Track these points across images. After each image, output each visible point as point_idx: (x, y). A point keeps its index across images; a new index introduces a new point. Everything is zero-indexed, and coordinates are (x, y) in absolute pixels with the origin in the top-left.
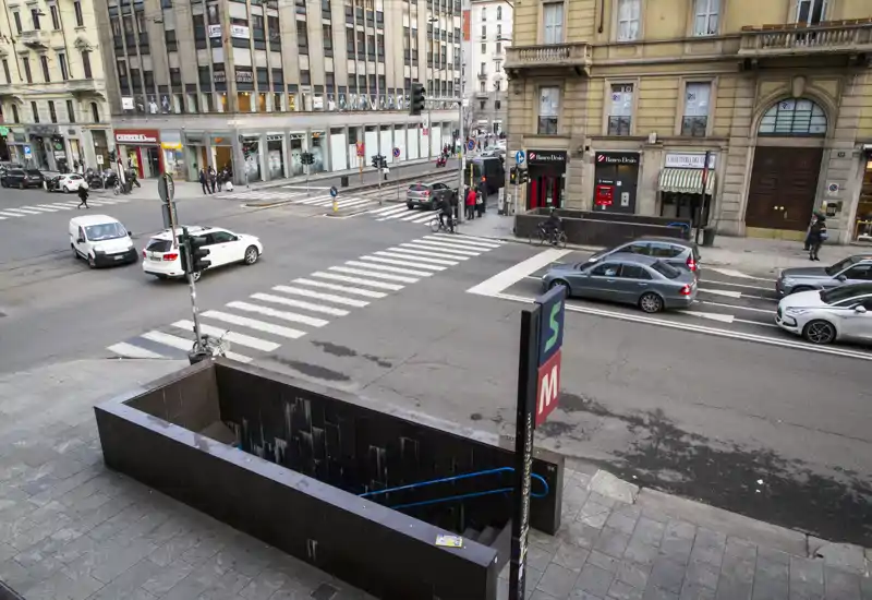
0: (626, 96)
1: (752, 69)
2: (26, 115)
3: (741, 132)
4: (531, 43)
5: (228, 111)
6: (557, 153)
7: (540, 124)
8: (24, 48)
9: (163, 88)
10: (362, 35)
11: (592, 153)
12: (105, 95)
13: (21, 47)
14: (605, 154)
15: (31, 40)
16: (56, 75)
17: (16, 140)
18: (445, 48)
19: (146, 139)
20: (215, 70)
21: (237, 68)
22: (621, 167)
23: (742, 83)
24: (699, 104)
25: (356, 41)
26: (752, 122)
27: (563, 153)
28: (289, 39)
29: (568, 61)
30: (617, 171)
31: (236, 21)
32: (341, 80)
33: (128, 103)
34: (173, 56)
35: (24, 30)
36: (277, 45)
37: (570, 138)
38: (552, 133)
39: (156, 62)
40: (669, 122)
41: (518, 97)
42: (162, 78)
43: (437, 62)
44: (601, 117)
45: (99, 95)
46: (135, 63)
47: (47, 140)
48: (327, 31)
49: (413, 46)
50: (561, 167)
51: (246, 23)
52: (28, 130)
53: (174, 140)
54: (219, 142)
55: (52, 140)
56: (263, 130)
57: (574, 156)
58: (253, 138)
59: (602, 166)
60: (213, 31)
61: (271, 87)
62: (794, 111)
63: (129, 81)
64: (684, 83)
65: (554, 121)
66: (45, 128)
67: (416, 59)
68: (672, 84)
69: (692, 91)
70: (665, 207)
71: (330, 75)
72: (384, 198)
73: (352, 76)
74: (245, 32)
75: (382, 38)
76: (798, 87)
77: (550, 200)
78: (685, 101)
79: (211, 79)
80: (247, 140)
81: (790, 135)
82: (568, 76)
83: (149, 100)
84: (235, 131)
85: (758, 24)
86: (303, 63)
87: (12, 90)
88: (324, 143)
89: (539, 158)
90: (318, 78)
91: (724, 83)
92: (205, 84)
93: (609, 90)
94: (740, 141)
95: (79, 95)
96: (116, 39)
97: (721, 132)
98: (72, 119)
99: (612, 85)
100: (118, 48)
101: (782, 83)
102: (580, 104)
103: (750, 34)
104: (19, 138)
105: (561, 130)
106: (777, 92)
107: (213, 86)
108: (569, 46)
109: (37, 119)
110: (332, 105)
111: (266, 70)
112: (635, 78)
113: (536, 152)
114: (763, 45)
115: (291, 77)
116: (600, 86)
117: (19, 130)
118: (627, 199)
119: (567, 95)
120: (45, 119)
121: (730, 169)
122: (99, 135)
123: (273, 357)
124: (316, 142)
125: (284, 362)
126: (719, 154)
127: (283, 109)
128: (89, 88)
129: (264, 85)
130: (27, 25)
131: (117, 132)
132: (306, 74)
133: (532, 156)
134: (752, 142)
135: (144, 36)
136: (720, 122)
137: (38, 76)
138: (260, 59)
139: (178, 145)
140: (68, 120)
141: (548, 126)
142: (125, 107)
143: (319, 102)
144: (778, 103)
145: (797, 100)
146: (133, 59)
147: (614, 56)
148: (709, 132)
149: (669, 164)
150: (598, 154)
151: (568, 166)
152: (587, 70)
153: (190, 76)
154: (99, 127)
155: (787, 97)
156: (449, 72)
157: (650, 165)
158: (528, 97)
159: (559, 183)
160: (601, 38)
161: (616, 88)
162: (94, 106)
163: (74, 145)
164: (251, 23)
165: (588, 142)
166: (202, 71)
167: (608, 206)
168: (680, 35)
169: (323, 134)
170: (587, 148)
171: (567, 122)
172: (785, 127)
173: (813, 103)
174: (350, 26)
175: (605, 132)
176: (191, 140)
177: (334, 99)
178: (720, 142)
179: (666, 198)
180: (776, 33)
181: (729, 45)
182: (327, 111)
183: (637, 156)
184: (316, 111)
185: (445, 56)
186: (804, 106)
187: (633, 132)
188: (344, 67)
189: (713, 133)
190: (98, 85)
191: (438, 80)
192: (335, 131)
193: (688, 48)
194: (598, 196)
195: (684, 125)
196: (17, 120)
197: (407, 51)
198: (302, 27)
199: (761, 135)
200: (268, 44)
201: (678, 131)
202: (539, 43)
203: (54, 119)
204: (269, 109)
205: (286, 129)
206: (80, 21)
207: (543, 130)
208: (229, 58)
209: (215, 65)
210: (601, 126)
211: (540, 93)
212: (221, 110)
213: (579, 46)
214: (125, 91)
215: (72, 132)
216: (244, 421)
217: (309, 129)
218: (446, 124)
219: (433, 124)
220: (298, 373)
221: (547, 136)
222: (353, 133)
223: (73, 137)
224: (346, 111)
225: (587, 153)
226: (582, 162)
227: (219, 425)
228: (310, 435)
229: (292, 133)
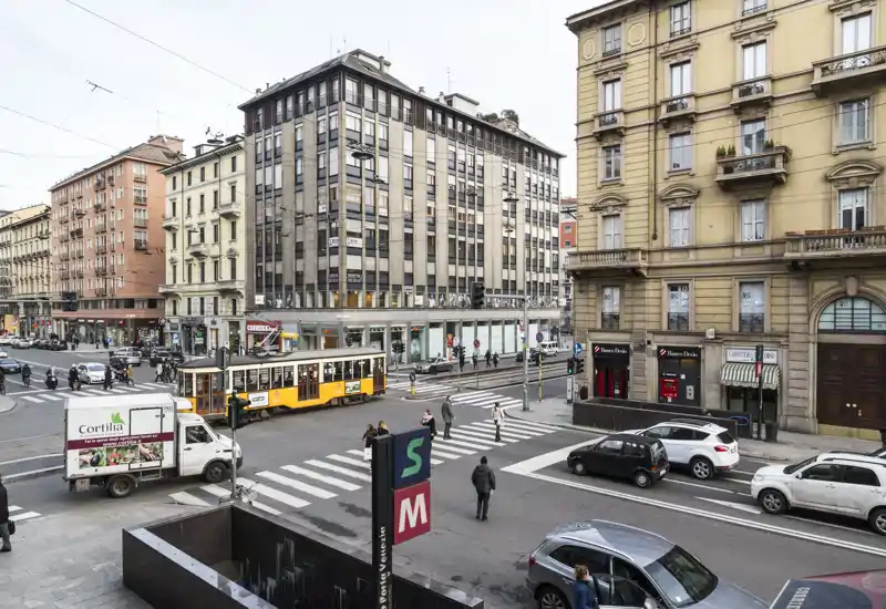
0: (683, 295)
1: (803, 271)
2: (182, 309)
3: (800, 329)
4: (593, 249)
5: (338, 307)
6: (620, 347)
7: (603, 320)
8: (191, 257)
9: (289, 288)
10: (463, 244)
11: (654, 347)
12: (243, 292)
13: (188, 256)
14: (667, 348)
15: (197, 249)
16: (209, 277)
17: (171, 329)
18: (543, 254)
19: (270, 329)
20: (331, 273)
21: (349, 271)
22: (683, 361)
23: (793, 283)
24: (754, 302)
25: (458, 248)
26: (809, 320)
27: (627, 347)
28: (396, 248)
29: (625, 264)
30: (680, 365)
31: (350, 234)
32: (442, 281)
33: (260, 299)
34: (300, 262)
35: (193, 243)
36: (385, 253)
37: (631, 333)
38: (615, 328)
39: (284, 268)
40: (726, 319)
41: (581, 295)
42: (289, 279)
43: (535, 266)
44: (660, 314)
45: (239, 293)
46: (270, 267)
47: (194, 329)
48: (431, 241)
49: (511, 252)
50: (625, 359)
51: (360, 236)
52: (182, 320)
53: (292, 331)
54: (328, 333)
55: (198, 329)
56: (366, 323)
57: (636, 349)
58: (358, 330)
59: (666, 360)
60: (332, 242)
61: (378, 286)
62: (853, 309)
63: (264, 282)
64: (737, 284)
65: (615, 317)
66: (194, 319)
67: (514, 264)
68: (726, 284)
69: (746, 289)
70: (732, 401)
71: (432, 278)
72: (465, 386)
73: (452, 279)
74: (359, 243)
75: (481, 246)
76: (852, 287)
77: (617, 392)
78: (740, 301)
79: (328, 280)
80: (351, 330)
81: (853, 332)
82: (627, 276)
83: (277, 297)
84: (341, 323)
85: (801, 230)
86: (408, 267)
87: (175, 289)
88: (423, 336)
89: (604, 350)
90: (421, 280)
91: (776, 282)
92: (322, 283)
93: (666, 289)
94: (802, 338)
95: (224, 293)
96: (259, 249)
97: (782, 329)
98: (216, 313)
99: (669, 285)
100: (259, 255)
101: (835, 283)
102: (641, 302)
103: (793, 238)
104: (174, 328)
105: (624, 325)
106: (833, 291)
107: (328, 286)
108: (624, 251)
109: (189, 312)
110: (432, 303)
111: (374, 273)
112: (690, 278)
113: (600, 345)
114: (807, 249)
115: (396, 278)
116: (656, 285)
117: (175, 320)
118: (692, 392)
119: (627, 294)
120: (196, 312)
121: (794, 365)
122: (235, 325)
124: (415, 335)
126: (780, 350)
127: (387, 306)
128: (231, 287)
129: (371, 286)
130: (195, 238)
131: (248, 323)
132: (409, 278)
133: (597, 349)
134: (812, 339)
135: (279, 247)
136: (777, 319)
137: (196, 278)
138: (370, 263)
139: (294, 335)
140: (213, 313)
141: (611, 322)
142: (257, 303)
143: (420, 300)
144: (835, 301)
145: (853, 299)
146: (269, 265)
147: (668, 259)
148: (767, 328)
149: (730, 359)
150: (659, 348)
151: (631, 359)
152: (645, 273)
153: (311, 278)
154: (235, 319)
155: (842, 296)
156: (547, 275)
157: (711, 359)
158: (592, 295)
159: (625, 375)
160: (656, 244)
161: (673, 288)
162: (234, 301)
163: (214, 333)
164: (364, 236)
165: (649, 337)
166: (321, 273)
167: (673, 398)
168: (729, 241)
169: (422, 327)
170: (649, 343)
171: (628, 317)
172: (845, 323)
173: (871, 302)
174: (453, 236)
175: (665, 327)
176: (305, 331)
177: (434, 297)
178: (780, 338)
179: (731, 392)
180: (820, 239)
181: (777, 249)
182: (426, 307)
183: (697, 351)
184: (417, 307)
185: (542, 261)
186: (861, 305)
187: (692, 328)
188: (444, 270)
189: (772, 329)
190: (240, 286)
191: (535, 282)
192: (434, 325)
193: (738, 252)
194: (663, 389)
195: (742, 322)
196: (175, 313)
197: (505, 258)
198: (409, 238)
199: (821, 332)
200: (378, 251)
201: (736, 328)
202: (599, 249)
203: (202, 312)
204: (374, 305)
205: (389, 322)
206: (234, 236)
207: (607, 325)
208: (342, 263)
209: (331, 269)
210: (660, 322)
211: (603, 292)
212: (332, 305)
213: (634, 251)
214: (259, 291)
215: (214, 323)
216: (248, 561)
217: (409, 323)
218: (543, 322)
219: (531, 322)
220: (314, 527)
221: (611, 330)
222: (450, 328)
223: (213, 327)
224: (445, 308)
225: (649, 346)
226: (644, 354)
227: (228, 564)
228: (293, 575)
229: (393, 326)
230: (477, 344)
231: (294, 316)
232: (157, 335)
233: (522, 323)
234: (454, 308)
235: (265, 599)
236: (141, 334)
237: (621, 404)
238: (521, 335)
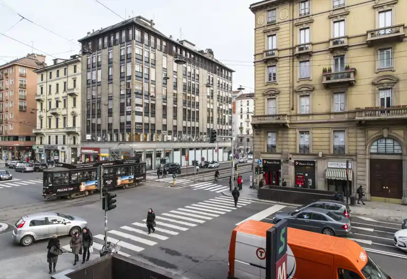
0: (306, 136)
1: (363, 125)
2: (45, 141)
3: (362, 152)
4: (263, 114)
5: (131, 141)
6: (276, 161)
7: (268, 148)
8: (51, 115)
9: (104, 131)
10: (189, 111)
11: (293, 161)
12: (79, 133)
13: (49, 114)
14: (298, 161)
15: (54, 111)
16: (61, 125)
17: (39, 151)
18: (225, 116)
19: (94, 152)
20: (127, 124)
21: (136, 123)
22: (306, 167)
23: (359, 131)
24: (340, 140)
25: (187, 113)
26: (366, 148)
27: (279, 161)
28: (159, 112)
29: (279, 121)
30: (306, 169)
31: (137, 105)
32: (180, 129)
33: (89, 137)
34: (110, 118)
35: (52, 108)
36: (153, 115)
37: (281, 154)
38: (274, 152)
39: (103, 121)
40: (327, 148)
41: (257, 136)
42: (104, 127)
43: (222, 122)
44: (296, 145)
45: (77, 134)
46: (94, 121)
47: (52, 152)
48: (175, 110)
49: (211, 116)
50: (279, 167)
51: (142, 106)
52: (45, 147)
53: (106, 153)
54: (125, 154)
55: (54, 151)
56: (144, 149)
57: (284, 162)
58: (140, 152)
59: (298, 167)
60: (128, 109)
61: (150, 131)
62: (385, 143)
63: (91, 128)
64: (332, 131)
65: (274, 147)
66: (52, 147)
67: (212, 121)
68: (327, 131)
69: (337, 134)
70: (330, 186)
71: (175, 127)
73: (185, 127)
74: (141, 109)
75: (198, 112)
76: (385, 133)
77: (274, 182)
78: (334, 139)
79: (125, 128)
80: (137, 153)
81: (386, 154)
82: (279, 128)
83: (98, 135)
84: (132, 149)
85: (363, 107)
86: (164, 121)
87: (42, 131)
88: (171, 156)
89: (268, 162)
90: (170, 128)
91: (350, 131)
92: (122, 130)
93: (298, 133)
94: (363, 157)
95: (69, 133)
96: (88, 111)
97: (353, 152)
99: (300, 132)
100: (88, 115)
101: (378, 131)
102: (286, 140)
103: (359, 111)
104: (41, 151)
105: (278, 151)
106: (377, 135)
107: (125, 130)
108: (279, 115)
109: (49, 143)
110: (175, 139)
111: (148, 124)
112: (310, 128)
113: (266, 160)
114: (366, 115)
115: (159, 127)
116: (294, 132)
117: (41, 147)
118: (311, 182)
119: (280, 135)
120: (53, 142)
121: (360, 169)
122: (74, 150)
124: (167, 154)
126: (352, 162)
127: (154, 140)
128: (73, 130)
129: (147, 130)
130: (53, 105)
131: (82, 149)
132: (165, 126)
133: (265, 162)
134: (368, 157)
135: (99, 110)
136: (351, 148)
137: (53, 125)
138: (146, 120)
139: (107, 155)
140: (62, 143)
142: (87, 138)
143: (170, 138)
144: (377, 140)
145: (386, 139)
146: (93, 119)
147: (299, 119)
148: (346, 152)
149: (329, 166)
150: (295, 161)
151: (282, 166)
152: (288, 125)
153: (116, 126)
154: (75, 146)
155: (382, 137)
156: (227, 126)
157: (320, 166)
158: (262, 136)
159: (278, 174)
160: (293, 112)
161: (302, 133)
162: (74, 138)
163: (63, 154)
164: (144, 106)
165: (290, 156)
166: (122, 124)
167: (302, 185)
168: (329, 111)
169: (171, 151)
170: (290, 159)
171: (280, 147)
172: (382, 150)
173: (394, 140)
174: (185, 107)
175: (298, 152)
176: (113, 153)
177: (176, 136)
178: (353, 157)
179: (330, 182)
180: (372, 111)
181: (351, 116)
182: (172, 141)
183: (314, 162)
184: (168, 141)
185: (225, 119)
186: (389, 141)
187: (311, 151)
188: (181, 123)
189: (349, 153)
190: (77, 130)
191: (222, 130)
192: (176, 150)
193: (332, 117)
194: (297, 181)
195: (335, 149)
196: (41, 143)
197: (208, 118)
198: (165, 108)
199: (371, 154)
200: (150, 114)
201: (332, 152)
202: (266, 114)
203: (57, 143)
204: (148, 140)
205: (155, 149)
206: (75, 105)
207: (270, 151)
208: (133, 119)
209: (127, 122)
210: (296, 149)
211: (267, 135)
212: (127, 140)
213: (284, 115)
214: (88, 132)
215: (63, 148)
217: (164, 149)
218: (225, 148)
220: (152, 264)
221: (271, 153)
222: (184, 151)
223: (63, 150)
225: (290, 161)
226: (288, 165)
229: (157, 150)
230: (203, 159)
231: (107, 145)
232: (30, 154)
233: (216, 149)
234: (185, 141)
236: (22, 154)
237: (277, 188)
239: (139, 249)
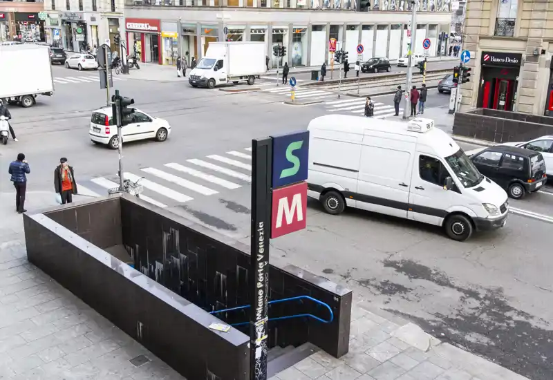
2: (60, 4)
6: (512, 56)
7: (497, 25)
11: (548, 57)
17: (51, 24)
19: (150, 28)
27: (519, 56)
37: (526, 41)
38: (509, 35)
47: (74, 26)
50: (515, 69)
52: (61, 16)
53: (172, 30)
54: (208, 33)
55: (78, 25)
56: (247, 24)
57: (528, 59)
58: (239, 31)
65: (511, 24)
66: (74, 15)
72: (346, 92)
77: (502, 103)
80: (232, 32)
84: (222, 23)
88: (304, 39)
89: (494, 60)
98: (94, 8)
102: (542, 7)
104: (54, 23)
105: (518, 32)
109: (68, 7)
110: (316, 3)
113: (491, 54)
117: (54, 15)
120: (74, 8)
122: (115, 22)
123: (183, 207)
124: (297, 37)
125: (190, 211)
127: (268, 5)
131: (128, 20)
133: (486, 57)
139: (174, 34)
140: (91, 10)
141: (505, 28)
143: (303, 0)
151: (522, 68)
154: (114, 16)
159: (513, 86)
163: (94, 31)
165: (545, 46)
169: (305, 30)
170: (543, 52)
171: (525, 24)
176: (185, 31)
182: (309, 8)
184: (300, 8)
192: (316, 28)
194: (551, 101)
196: (53, 7)
203: (81, 7)
204: (255, 5)
205: (270, 24)
207: (500, 33)
212: (212, 4)
215: (93, 19)
216: (137, 246)
217: (291, 25)
218: (432, 27)
219: (419, 27)
220: (198, 221)
221: (504, 38)
222: (334, 30)
223: (94, 23)
224: (329, 9)
225: (543, 56)
226: (538, 65)
227: (120, 247)
228: (178, 260)
229: (274, 27)
230: (360, 49)
231: (174, 13)
232: (38, 30)
233: (409, 28)
234: (340, 10)
235: (154, 279)
236: (23, 28)
237: (503, 115)
238: (407, 40)
239: (182, 198)
